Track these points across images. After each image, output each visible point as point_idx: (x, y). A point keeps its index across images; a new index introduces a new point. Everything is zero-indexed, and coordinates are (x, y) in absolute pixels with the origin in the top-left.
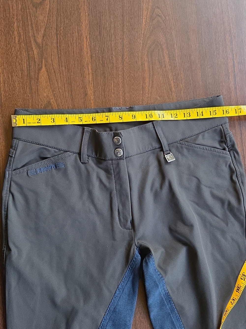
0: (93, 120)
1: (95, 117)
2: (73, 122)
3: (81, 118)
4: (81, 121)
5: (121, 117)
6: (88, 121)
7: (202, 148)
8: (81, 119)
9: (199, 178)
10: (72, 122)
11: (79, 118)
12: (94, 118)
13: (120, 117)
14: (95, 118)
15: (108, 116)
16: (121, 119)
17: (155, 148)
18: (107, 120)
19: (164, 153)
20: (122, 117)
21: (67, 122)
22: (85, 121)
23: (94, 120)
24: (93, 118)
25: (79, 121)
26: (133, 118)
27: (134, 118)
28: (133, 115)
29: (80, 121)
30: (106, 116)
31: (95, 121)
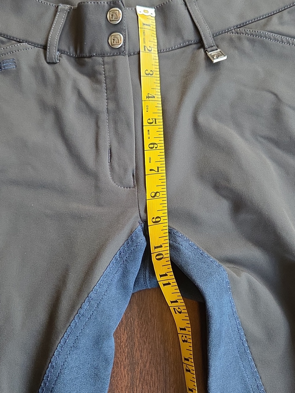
0: (151, 144)
1: (156, 148)
2: (147, 109)
3: (155, 123)
4: (149, 123)
5: (155, 195)
6: (149, 136)
7: (280, 39)
8: (153, 122)
9: (276, 92)
10: (147, 106)
11: (155, 119)
12: (155, 146)
13: (156, 193)
14: (154, 148)
15: (158, 171)
16: (153, 196)
17: (189, 42)
18: (151, 170)
19: (206, 50)
20: (156, 197)
21: (147, 97)
22: (148, 130)
23: (152, 146)
24: (156, 144)
25: (149, 119)
26: (153, 218)
27: (154, 220)
28: (160, 218)
29: (149, 121)
30: (158, 167)
31: (150, 147)
